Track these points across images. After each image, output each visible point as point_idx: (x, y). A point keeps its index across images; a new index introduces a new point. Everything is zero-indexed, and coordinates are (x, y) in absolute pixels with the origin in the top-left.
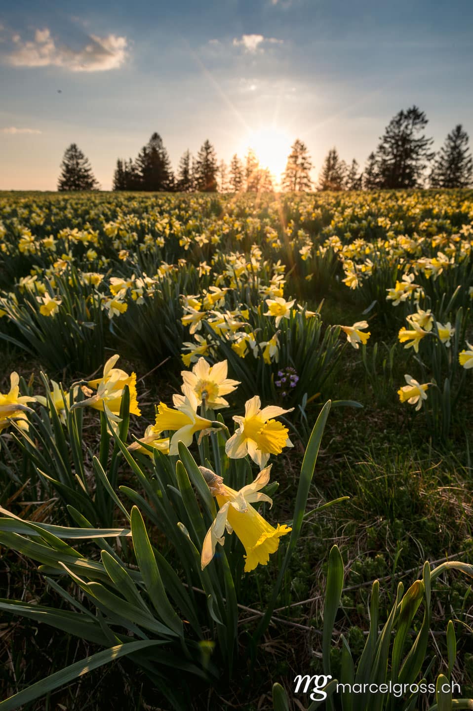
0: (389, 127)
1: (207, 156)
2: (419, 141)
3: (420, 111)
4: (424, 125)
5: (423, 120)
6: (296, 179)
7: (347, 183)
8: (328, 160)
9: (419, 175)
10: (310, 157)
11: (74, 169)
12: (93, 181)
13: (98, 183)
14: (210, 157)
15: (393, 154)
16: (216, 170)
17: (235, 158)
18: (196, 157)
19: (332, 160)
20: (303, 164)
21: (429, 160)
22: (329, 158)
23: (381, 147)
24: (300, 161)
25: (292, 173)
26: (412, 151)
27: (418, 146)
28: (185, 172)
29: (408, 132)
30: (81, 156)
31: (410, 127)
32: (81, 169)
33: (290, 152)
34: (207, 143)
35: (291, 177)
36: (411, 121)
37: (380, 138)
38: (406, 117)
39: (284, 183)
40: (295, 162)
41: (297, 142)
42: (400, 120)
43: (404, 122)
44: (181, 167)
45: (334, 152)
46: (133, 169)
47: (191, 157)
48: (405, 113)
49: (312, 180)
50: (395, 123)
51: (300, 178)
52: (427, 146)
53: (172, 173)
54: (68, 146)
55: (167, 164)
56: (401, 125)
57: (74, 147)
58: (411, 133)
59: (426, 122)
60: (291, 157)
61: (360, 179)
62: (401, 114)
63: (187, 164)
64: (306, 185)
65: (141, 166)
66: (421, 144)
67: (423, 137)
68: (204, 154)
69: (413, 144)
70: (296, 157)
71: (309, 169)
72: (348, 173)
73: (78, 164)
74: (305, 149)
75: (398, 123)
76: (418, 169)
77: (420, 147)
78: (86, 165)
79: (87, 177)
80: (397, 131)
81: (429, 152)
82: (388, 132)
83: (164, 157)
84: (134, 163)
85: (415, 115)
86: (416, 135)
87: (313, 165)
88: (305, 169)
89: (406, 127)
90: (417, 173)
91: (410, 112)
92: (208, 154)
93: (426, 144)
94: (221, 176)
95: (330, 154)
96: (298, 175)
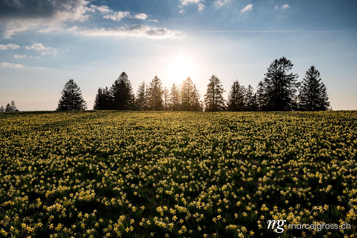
0: (270, 68)
1: (156, 85)
2: (289, 76)
3: (288, 59)
4: (291, 67)
5: (290, 64)
6: (213, 99)
7: (246, 99)
8: (234, 87)
9: (292, 96)
10: (222, 86)
11: (70, 94)
12: (82, 101)
13: (85, 102)
14: (157, 85)
15: (274, 83)
16: (162, 93)
17: (174, 85)
18: (148, 86)
19: (236, 88)
20: (217, 90)
21: (297, 87)
22: (234, 86)
23: (266, 80)
24: (215, 88)
25: (211, 95)
26: (285, 82)
27: (289, 79)
28: (142, 95)
29: (282, 71)
30: (76, 86)
31: (282, 68)
32: (74, 94)
33: (209, 82)
34: (156, 77)
35: (210, 97)
36: (282, 65)
37: (265, 75)
38: (279, 63)
39: (206, 101)
40: (213, 88)
41: (213, 77)
42: (276, 64)
43: (279, 65)
44: (139, 92)
45: (237, 83)
46: (108, 93)
47: (145, 86)
48: (279, 60)
49: (224, 99)
50: (273, 66)
51: (216, 98)
52: (295, 79)
53: (133, 95)
54: (68, 81)
55: (130, 90)
56: (277, 67)
57: (71, 81)
58: (284, 71)
59: (292, 65)
60: (210, 85)
61: (255, 97)
62: (276, 61)
63: (143, 90)
64: (221, 102)
65: (113, 92)
66: (291, 77)
67: (292, 74)
68: (154, 84)
69: (286, 78)
70: (213, 86)
71: (222, 93)
72: (246, 93)
73: (73, 91)
74: (219, 81)
75: (275, 66)
76: (291, 92)
77: (291, 79)
78: (78, 92)
79: (79, 98)
80: (275, 71)
81: (296, 82)
82: (269, 71)
83: (128, 86)
84: (109, 90)
85: (284, 62)
86: (287, 73)
87: (224, 90)
88: (219, 92)
89: (280, 68)
90: (291, 94)
91: (281, 60)
92: (156, 84)
93: (294, 78)
94: (164, 97)
95: (234, 84)
96: (215, 96)
